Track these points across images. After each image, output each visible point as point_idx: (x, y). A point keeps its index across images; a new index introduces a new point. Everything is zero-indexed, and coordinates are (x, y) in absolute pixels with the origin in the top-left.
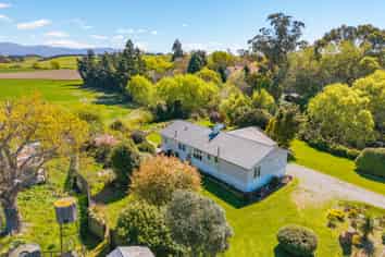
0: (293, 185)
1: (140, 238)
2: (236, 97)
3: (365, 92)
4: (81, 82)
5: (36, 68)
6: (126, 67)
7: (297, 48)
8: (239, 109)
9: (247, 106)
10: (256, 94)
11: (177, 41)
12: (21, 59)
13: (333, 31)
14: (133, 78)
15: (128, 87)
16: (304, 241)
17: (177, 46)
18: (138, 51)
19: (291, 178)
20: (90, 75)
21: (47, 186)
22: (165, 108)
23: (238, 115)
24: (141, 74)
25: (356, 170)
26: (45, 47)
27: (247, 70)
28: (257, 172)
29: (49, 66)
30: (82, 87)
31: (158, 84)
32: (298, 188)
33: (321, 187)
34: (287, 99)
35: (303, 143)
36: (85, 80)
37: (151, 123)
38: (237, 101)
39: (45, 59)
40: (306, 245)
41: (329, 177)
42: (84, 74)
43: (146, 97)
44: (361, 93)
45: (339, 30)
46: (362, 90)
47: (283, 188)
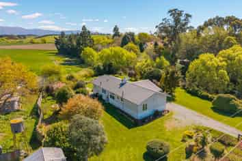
0: (168, 116)
1: (57, 143)
2: (146, 61)
3: (225, 59)
4: (57, 52)
5: (32, 43)
6: (81, 42)
7: (187, 31)
8: (146, 69)
9: (151, 67)
10: (158, 60)
11: (116, 26)
12: (24, 37)
13: (210, 20)
14: (85, 49)
15: (82, 54)
16: (161, 149)
17: (116, 29)
18: (89, 32)
19: (168, 111)
20: (62, 47)
21: (20, 113)
22: (102, 68)
23: (145, 72)
24: (90, 47)
25: (212, 108)
26: (39, 30)
27: (156, 44)
28: (145, 107)
29: (40, 41)
30: (57, 54)
31: (100, 53)
32: (171, 118)
33: (185, 118)
34: (181, 63)
35: (183, 90)
36: (59, 50)
37: (93, 77)
38: (146, 64)
39: (39, 37)
40: (161, 151)
41: (193, 112)
42: (59, 46)
43: (93, 60)
44: (222, 59)
45: (214, 19)
46: (223, 57)
47: (162, 118)
